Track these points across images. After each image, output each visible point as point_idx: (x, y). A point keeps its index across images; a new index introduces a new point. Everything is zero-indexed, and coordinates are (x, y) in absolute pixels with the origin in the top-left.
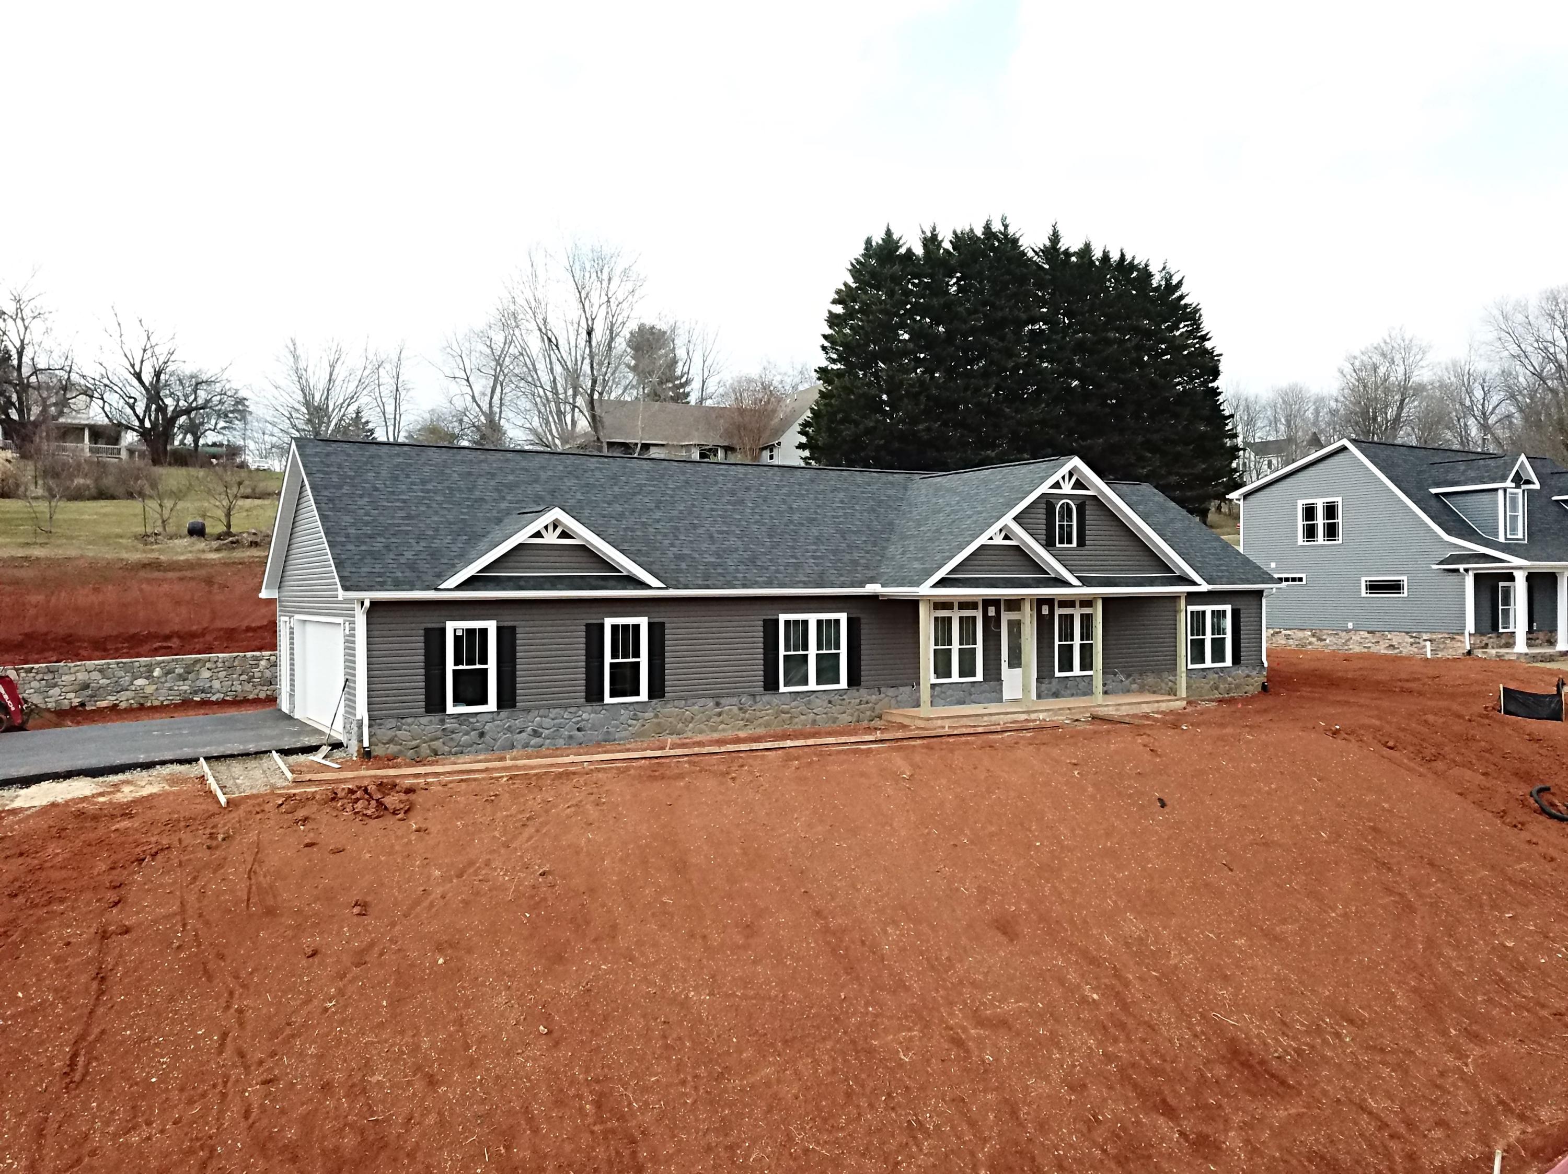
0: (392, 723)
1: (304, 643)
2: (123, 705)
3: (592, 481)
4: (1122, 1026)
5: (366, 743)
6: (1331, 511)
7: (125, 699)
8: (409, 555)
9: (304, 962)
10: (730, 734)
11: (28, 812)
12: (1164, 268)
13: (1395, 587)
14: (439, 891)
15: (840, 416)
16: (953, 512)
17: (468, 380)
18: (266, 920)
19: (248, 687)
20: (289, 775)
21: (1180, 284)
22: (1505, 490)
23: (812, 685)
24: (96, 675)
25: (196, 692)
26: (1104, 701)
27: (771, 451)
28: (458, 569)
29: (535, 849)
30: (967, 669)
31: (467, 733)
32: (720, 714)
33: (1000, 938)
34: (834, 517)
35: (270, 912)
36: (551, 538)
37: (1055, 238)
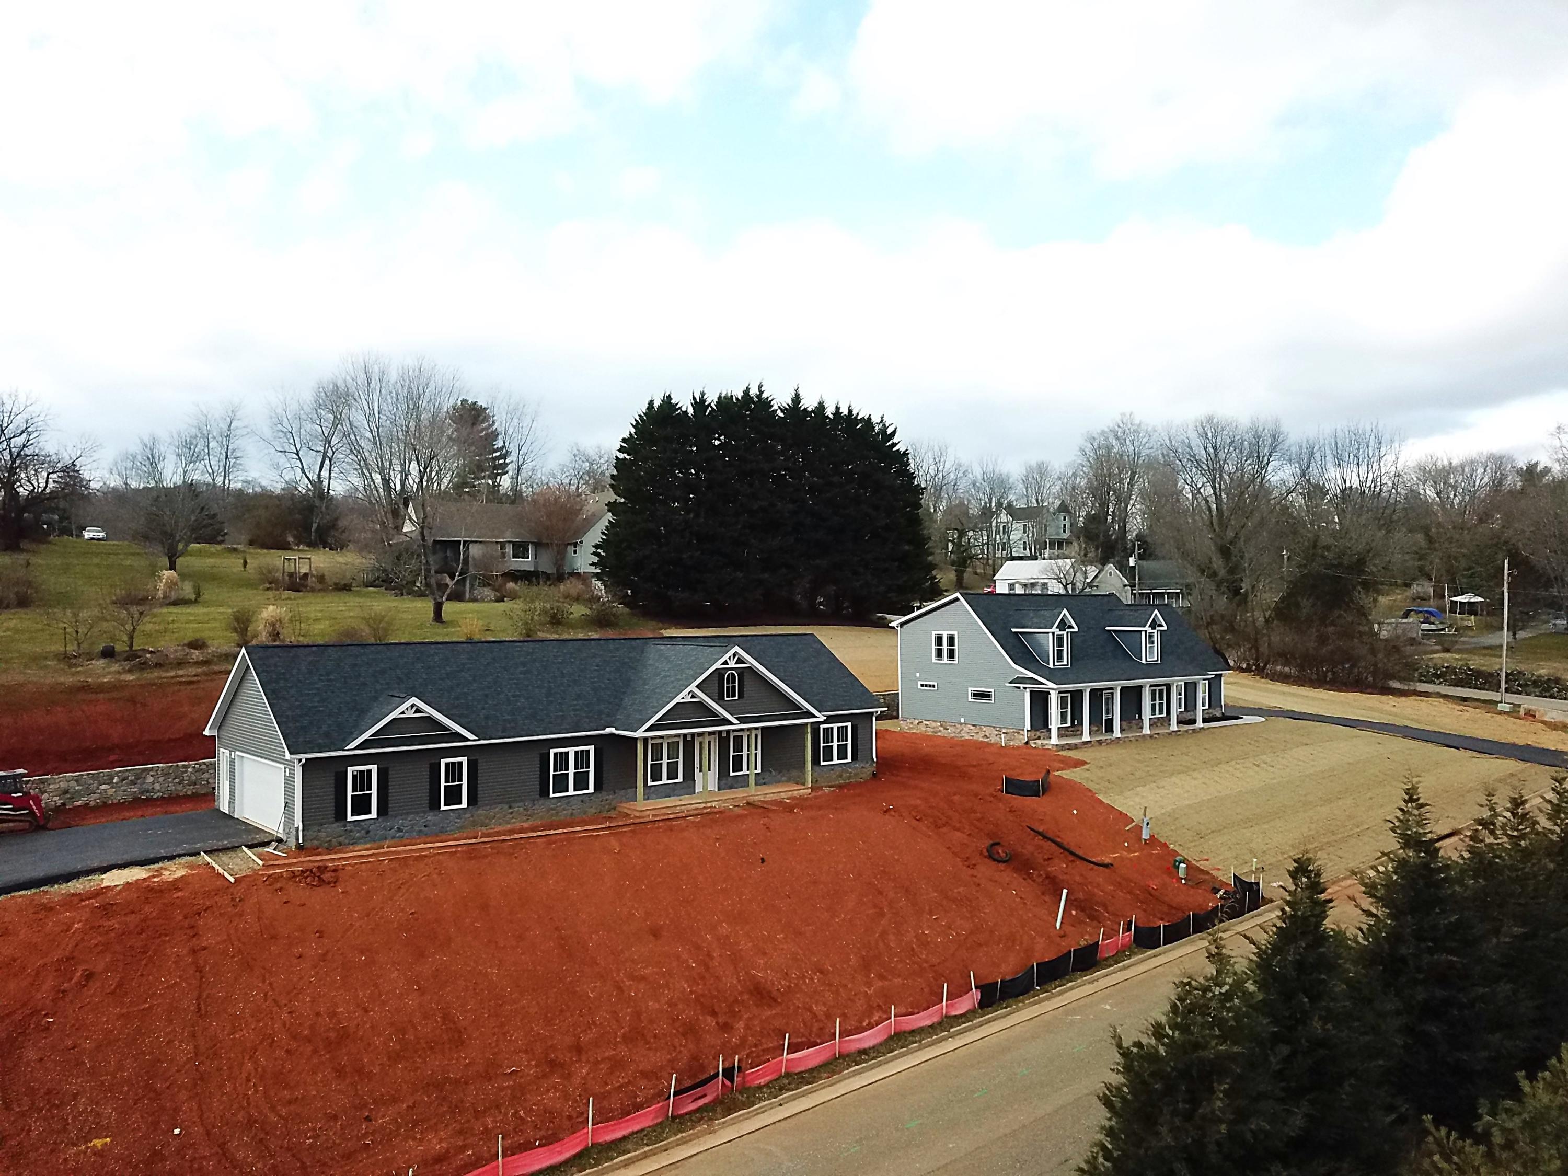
0: (316, 828)
1: (242, 770)
2: (92, 804)
3: (432, 664)
4: (703, 978)
5: (301, 841)
6: (951, 640)
7: (93, 800)
8: (324, 728)
9: (296, 961)
10: (518, 825)
11: (118, 888)
12: (882, 421)
13: (987, 696)
14: (357, 924)
15: (624, 545)
16: (665, 677)
17: (297, 454)
18: (273, 941)
19: (180, 787)
20: (261, 863)
21: (894, 433)
22: (1053, 633)
23: (571, 792)
24: (73, 783)
25: (142, 793)
26: (756, 791)
27: (575, 547)
28: (355, 736)
29: (406, 900)
30: (672, 774)
31: (359, 832)
32: (511, 813)
33: (652, 938)
34: (591, 678)
35: (274, 937)
36: (411, 714)
37: (797, 399)
